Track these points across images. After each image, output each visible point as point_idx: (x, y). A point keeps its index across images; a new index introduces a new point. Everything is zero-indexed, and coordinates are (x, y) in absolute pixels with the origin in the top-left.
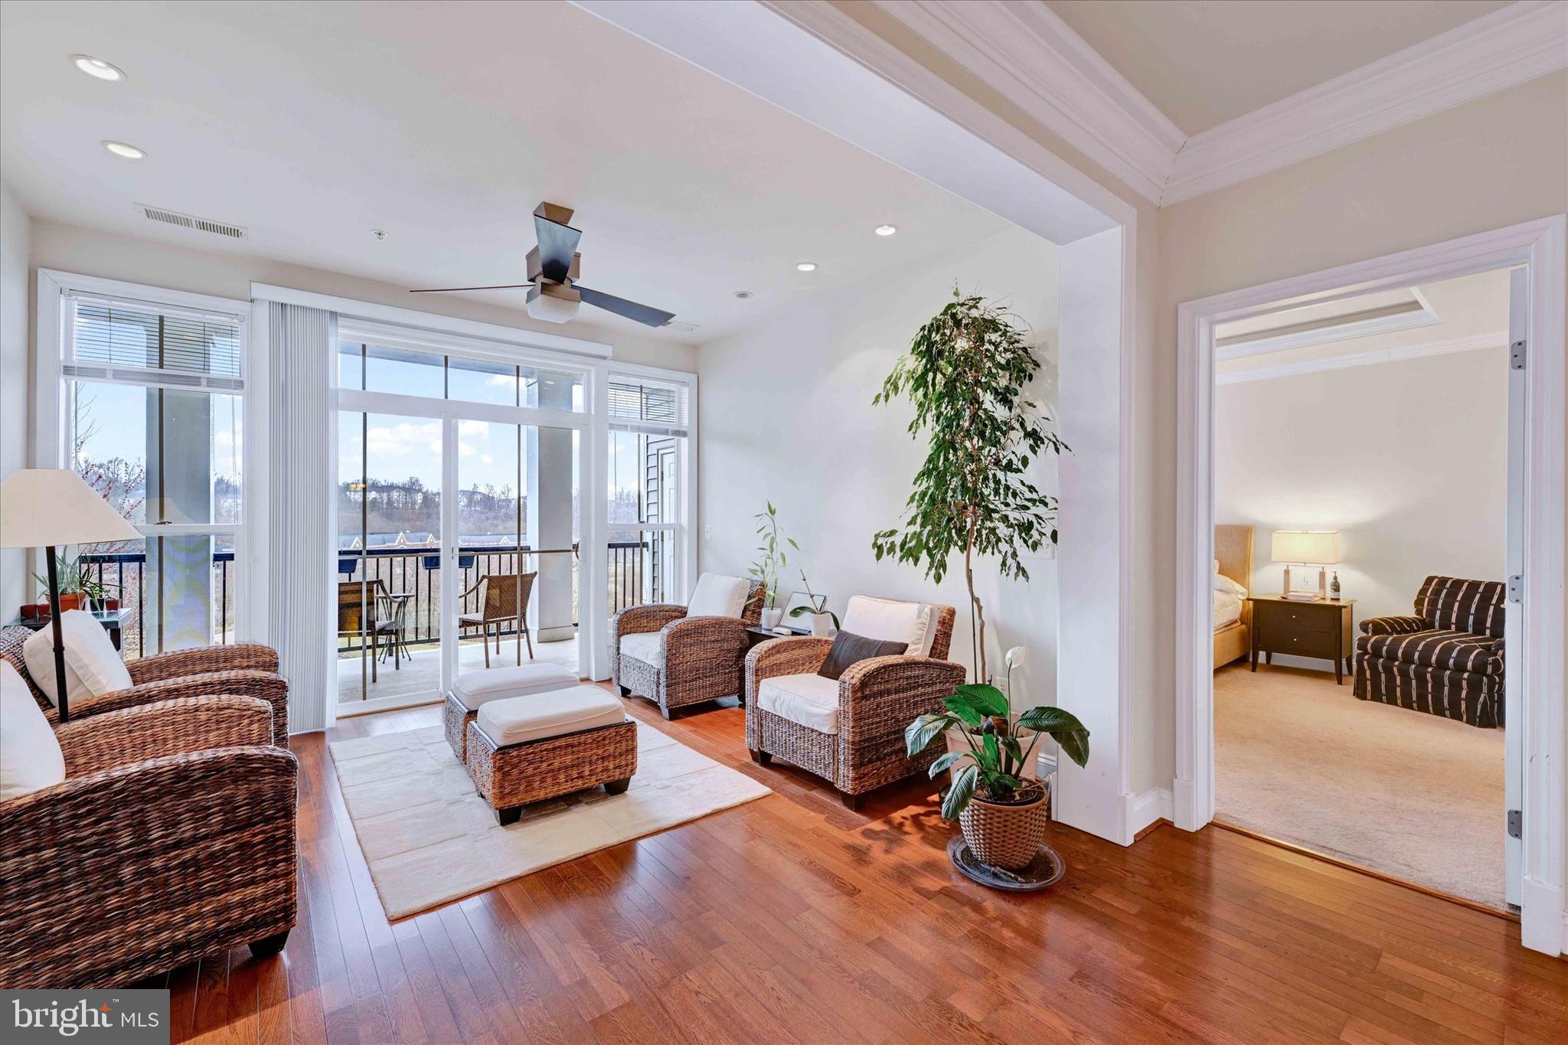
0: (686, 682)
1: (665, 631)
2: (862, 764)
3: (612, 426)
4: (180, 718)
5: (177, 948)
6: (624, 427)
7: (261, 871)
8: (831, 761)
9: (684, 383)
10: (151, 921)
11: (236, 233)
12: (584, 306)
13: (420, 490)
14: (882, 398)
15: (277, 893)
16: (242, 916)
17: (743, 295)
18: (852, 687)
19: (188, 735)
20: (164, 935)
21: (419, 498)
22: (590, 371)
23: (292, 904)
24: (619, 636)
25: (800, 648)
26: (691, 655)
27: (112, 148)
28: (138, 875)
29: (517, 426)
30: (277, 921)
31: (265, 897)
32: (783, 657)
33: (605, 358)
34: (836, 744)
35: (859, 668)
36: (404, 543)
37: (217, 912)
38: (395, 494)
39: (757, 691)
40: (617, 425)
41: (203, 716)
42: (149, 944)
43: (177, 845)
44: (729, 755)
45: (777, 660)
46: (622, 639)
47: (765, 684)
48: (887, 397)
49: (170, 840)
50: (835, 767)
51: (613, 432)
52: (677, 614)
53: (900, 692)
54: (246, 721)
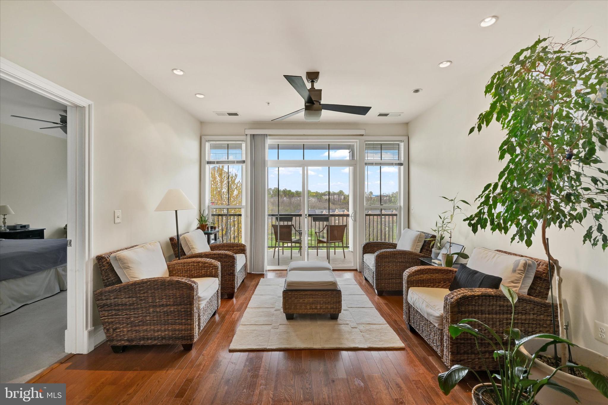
0: (386, 279)
1: (376, 254)
2: (458, 353)
3: (366, 164)
4: (195, 264)
5: (163, 338)
6: (372, 164)
7: (184, 321)
8: (440, 344)
9: (401, 141)
10: (157, 327)
11: (236, 114)
12: (323, 111)
13: (343, 195)
14: (476, 129)
15: (188, 330)
16: (179, 334)
17: (417, 91)
18: (451, 304)
19: (197, 270)
20: (159, 333)
21: (343, 197)
22: (357, 142)
23: (192, 335)
24: (364, 254)
25: (437, 273)
26: (388, 267)
27: (198, 96)
28: (154, 312)
29: (328, 167)
30: (188, 339)
31: (185, 330)
32: (425, 277)
33: (363, 135)
34: (442, 335)
35: (459, 293)
36: (338, 213)
37: (172, 330)
38: (335, 196)
39: (408, 292)
40: (369, 163)
41: (200, 265)
42: (156, 334)
43: (163, 305)
44: (396, 321)
45: (421, 278)
46: (364, 255)
47: (411, 290)
48: (480, 128)
49: (161, 303)
50: (442, 349)
51: (366, 167)
52: (392, 247)
53: (492, 314)
54: (211, 268)
